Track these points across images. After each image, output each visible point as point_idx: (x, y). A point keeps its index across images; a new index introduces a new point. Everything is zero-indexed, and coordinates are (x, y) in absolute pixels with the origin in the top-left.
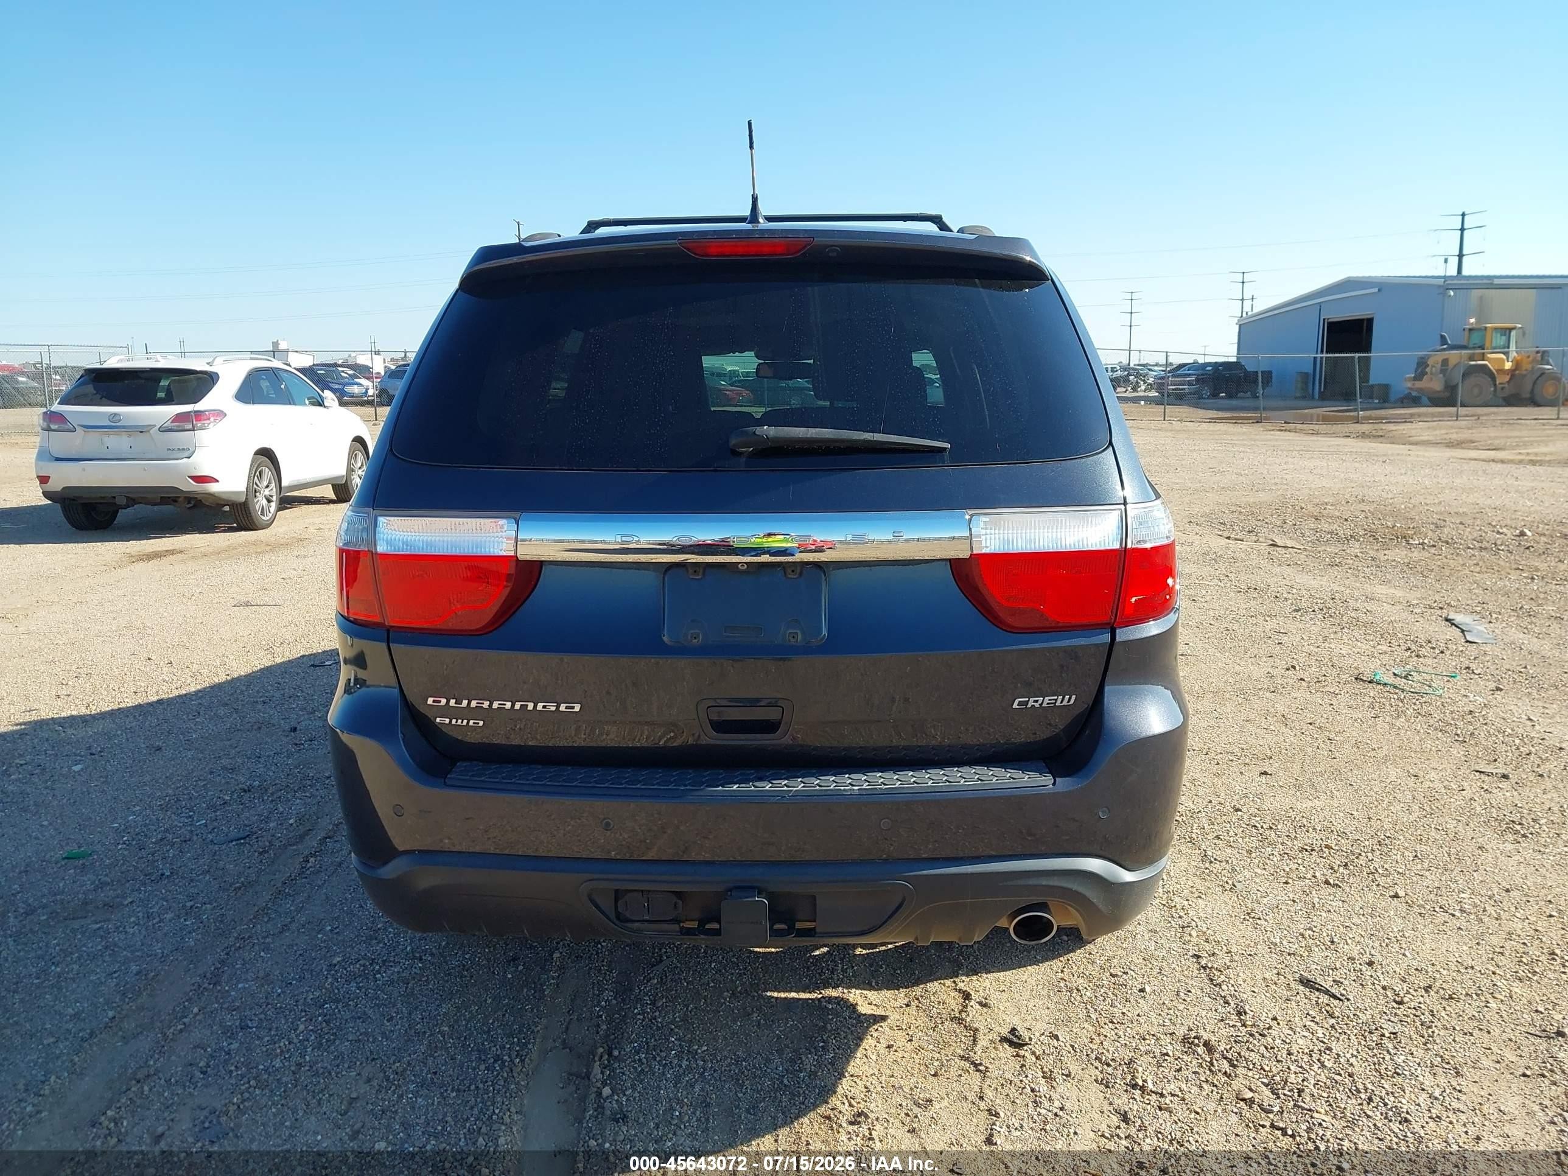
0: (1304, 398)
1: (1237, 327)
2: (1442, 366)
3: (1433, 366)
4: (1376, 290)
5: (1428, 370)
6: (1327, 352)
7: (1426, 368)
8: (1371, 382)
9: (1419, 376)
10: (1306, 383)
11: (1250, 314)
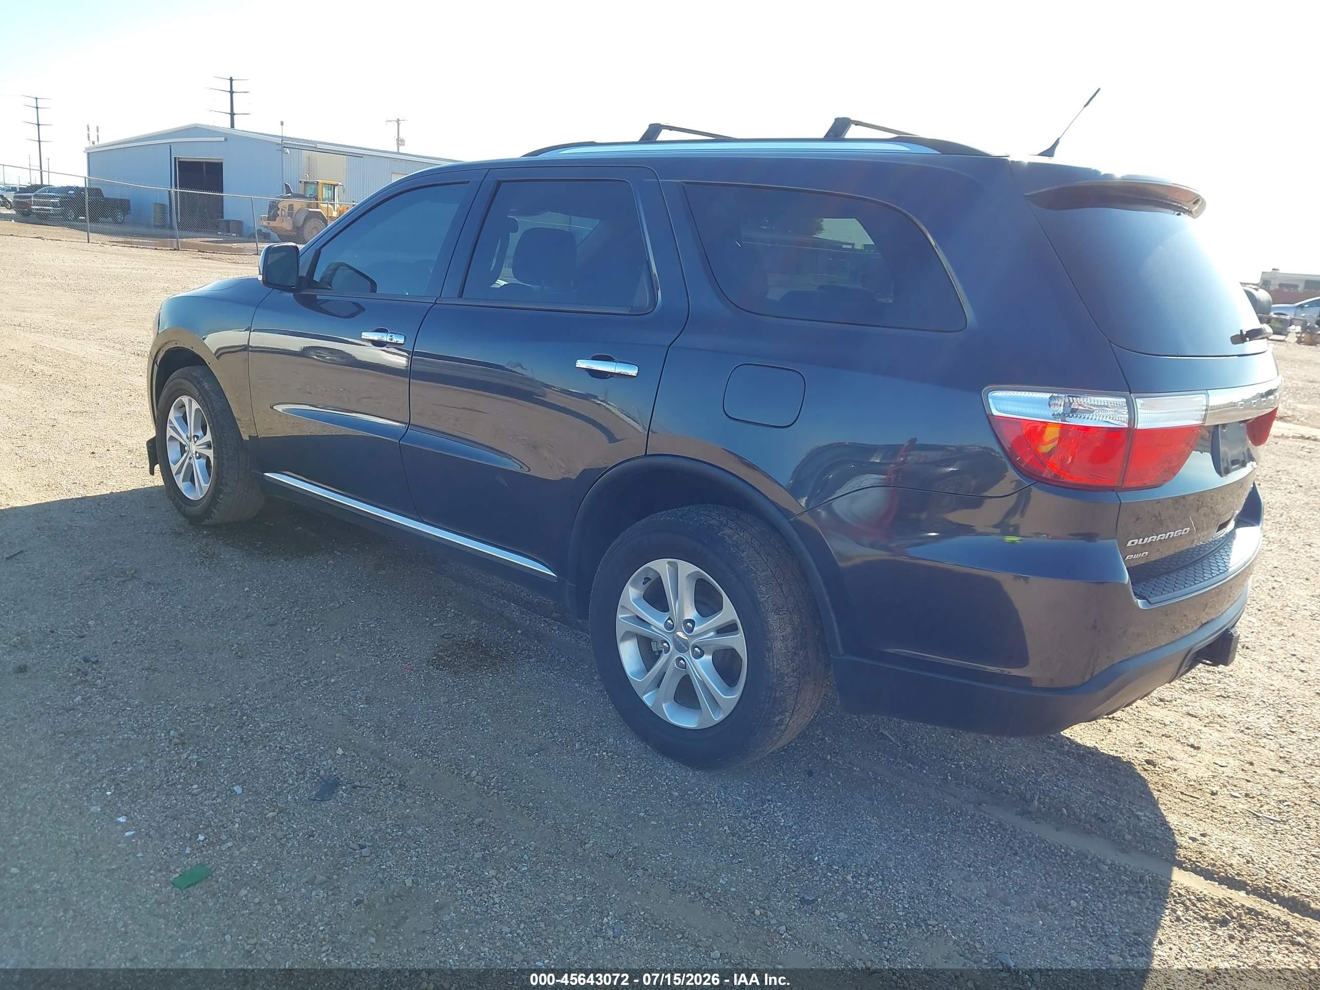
0: (163, 227)
1: (85, 155)
2: (289, 210)
3: (282, 210)
4: (223, 139)
5: (279, 212)
6: (181, 187)
7: (276, 210)
8: (225, 218)
9: (273, 217)
10: (164, 213)
11: (96, 143)
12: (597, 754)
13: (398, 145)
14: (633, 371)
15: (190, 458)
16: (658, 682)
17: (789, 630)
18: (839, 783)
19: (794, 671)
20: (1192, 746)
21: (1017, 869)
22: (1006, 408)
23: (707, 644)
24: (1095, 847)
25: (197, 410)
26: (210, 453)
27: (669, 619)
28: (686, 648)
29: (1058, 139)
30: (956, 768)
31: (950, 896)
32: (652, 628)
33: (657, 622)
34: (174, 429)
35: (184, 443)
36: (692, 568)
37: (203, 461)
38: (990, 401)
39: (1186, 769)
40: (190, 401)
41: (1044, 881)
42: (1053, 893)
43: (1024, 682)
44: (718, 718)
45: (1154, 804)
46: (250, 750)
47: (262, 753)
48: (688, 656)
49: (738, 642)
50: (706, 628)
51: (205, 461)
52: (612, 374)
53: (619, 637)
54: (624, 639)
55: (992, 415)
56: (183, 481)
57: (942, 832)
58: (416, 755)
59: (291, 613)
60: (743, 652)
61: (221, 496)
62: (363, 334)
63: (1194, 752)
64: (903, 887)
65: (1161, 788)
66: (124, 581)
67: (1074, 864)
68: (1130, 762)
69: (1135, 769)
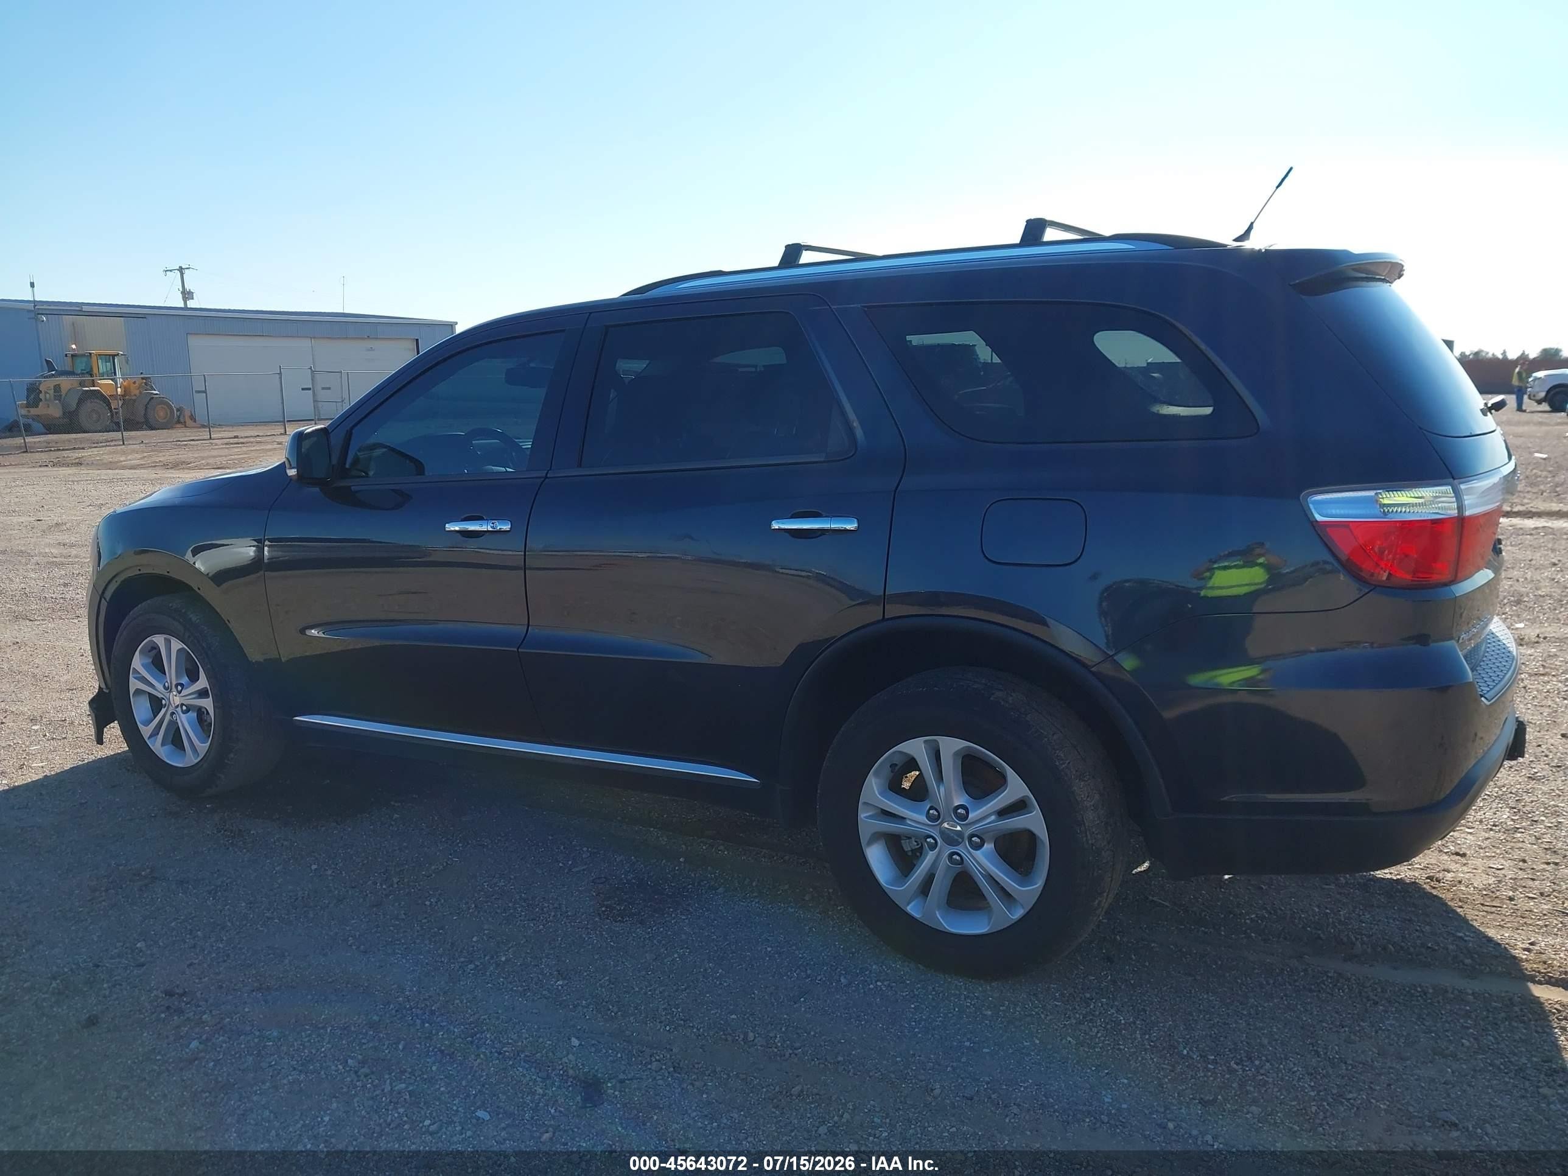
2: (55, 392)
3: (46, 393)
5: (41, 396)
7: (38, 394)
9: (33, 402)
12: (871, 986)
13: (185, 300)
14: (852, 526)
15: (173, 713)
16: (925, 888)
17: (1097, 797)
18: (1147, 964)
19: (1109, 843)
20: (1457, 854)
21: (1388, 1019)
22: (1329, 512)
23: (986, 831)
24: (1450, 980)
25: (179, 651)
26: (208, 703)
27: (931, 808)
28: (960, 840)
29: (1252, 224)
30: (1251, 922)
31: (1346, 1063)
32: (909, 822)
33: (915, 817)
34: (143, 680)
35: (160, 696)
36: (959, 744)
37: (193, 715)
38: (1311, 506)
39: (1469, 880)
40: (168, 643)
41: (1422, 1026)
42: (1439, 1037)
43: (1363, 808)
44: (1018, 913)
45: (1465, 921)
46: (461, 1064)
47: (479, 1064)
48: (964, 849)
49: (1034, 821)
50: (984, 813)
51: (195, 714)
52: (823, 531)
53: (864, 842)
54: (870, 843)
55: (1317, 521)
56: (163, 744)
57: (1286, 995)
58: (668, 1028)
59: (392, 886)
60: (1042, 832)
61: (232, 755)
62: (447, 525)
63: (1464, 860)
64: (1294, 1064)
65: (1460, 904)
66: (146, 885)
67: (1439, 1002)
68: (1415, 882)
69: (1424, 888)
